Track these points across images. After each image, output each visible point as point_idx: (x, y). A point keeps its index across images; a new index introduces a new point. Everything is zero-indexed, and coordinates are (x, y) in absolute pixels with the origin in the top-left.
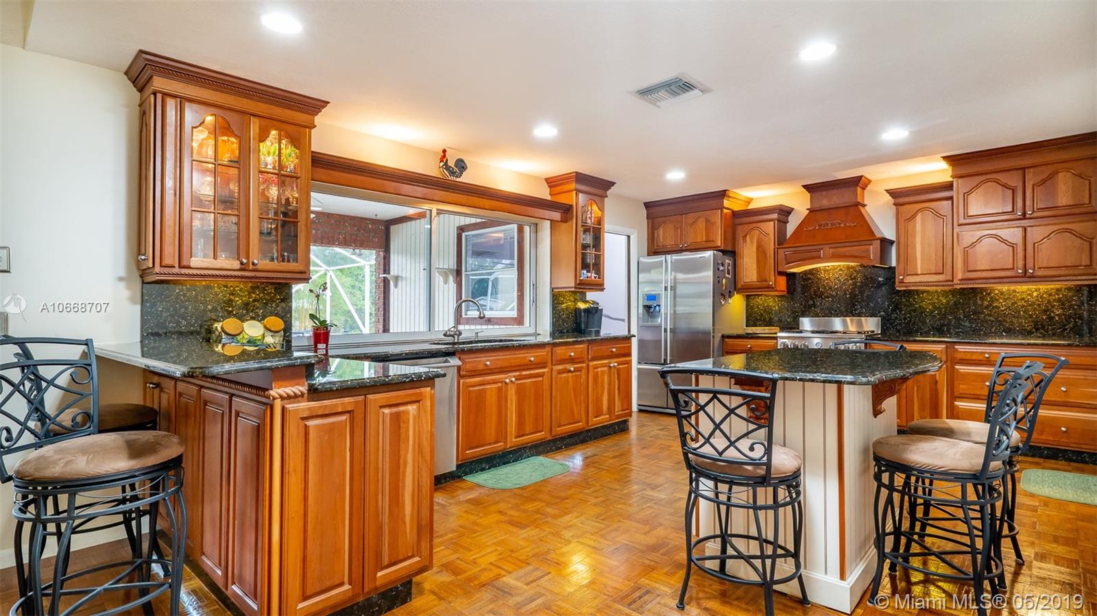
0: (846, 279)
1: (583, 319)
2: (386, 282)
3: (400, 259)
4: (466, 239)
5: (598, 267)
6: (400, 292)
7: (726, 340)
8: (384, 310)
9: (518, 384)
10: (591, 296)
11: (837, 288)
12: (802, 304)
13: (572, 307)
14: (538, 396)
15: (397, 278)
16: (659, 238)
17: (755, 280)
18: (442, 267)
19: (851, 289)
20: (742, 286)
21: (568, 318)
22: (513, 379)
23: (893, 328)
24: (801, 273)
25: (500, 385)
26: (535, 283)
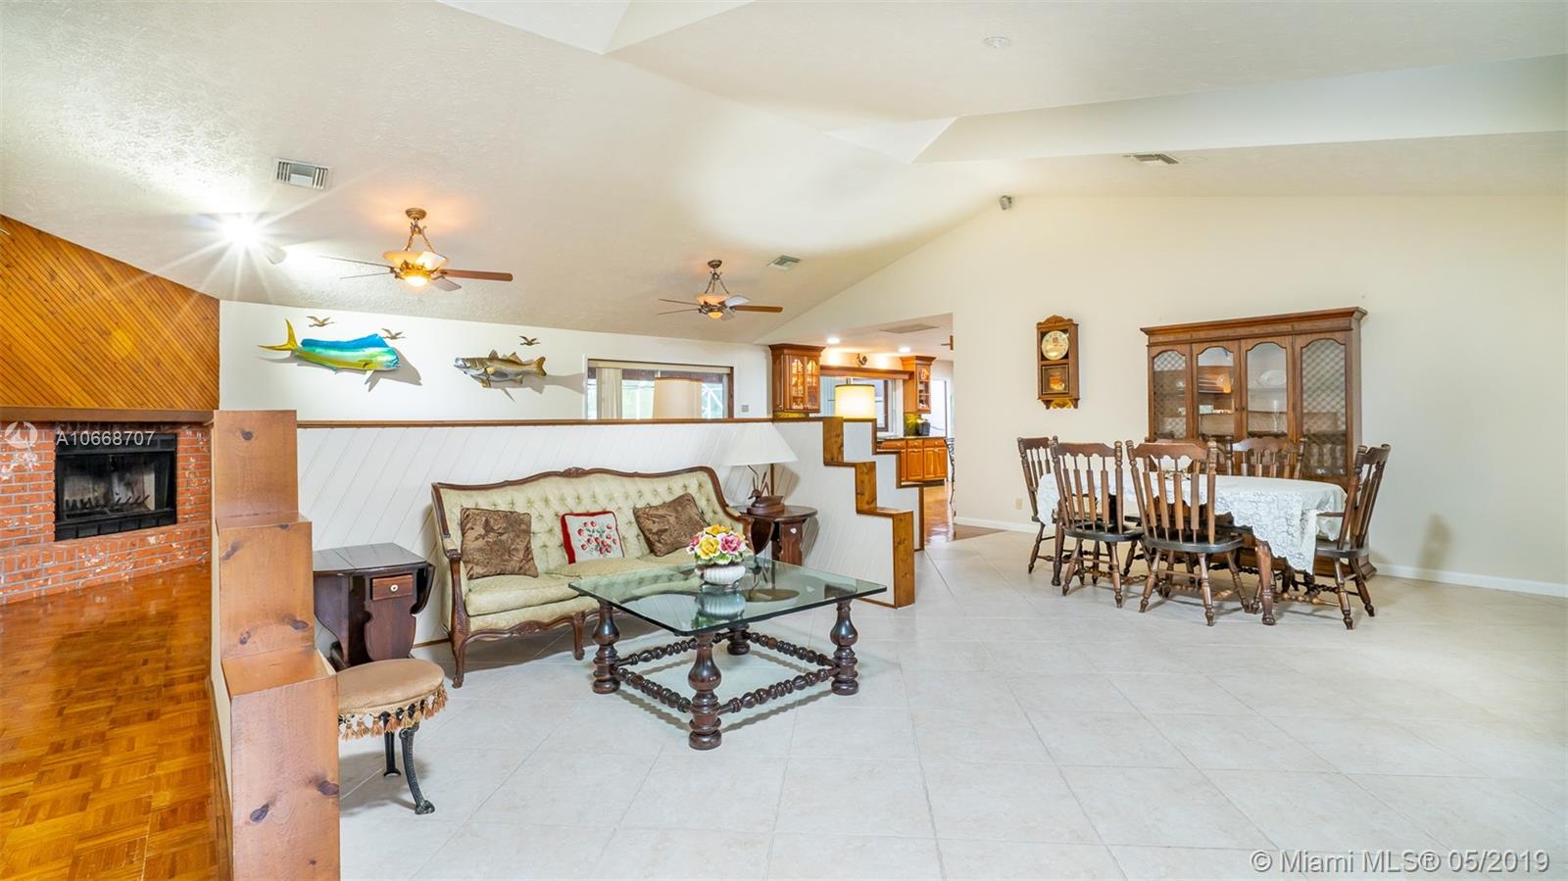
1: (920, 427)
5: (926, 401)
10: (924, 416)
13: (914, 421)
21: (912, 426)
26: (894, 409)
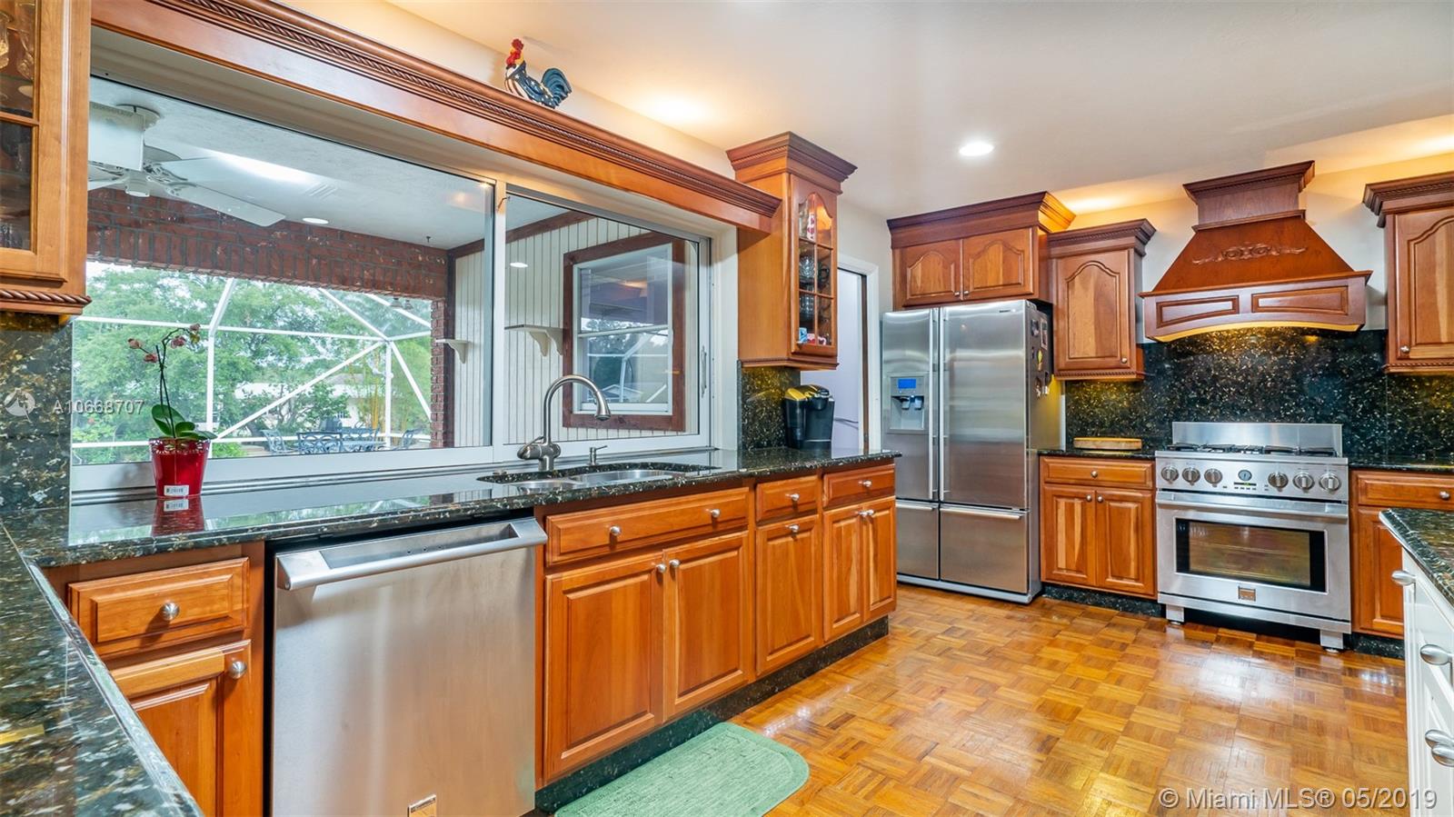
0: (1264, 354)
1: (799, 420)
2: (448, 353)
3: (470, 314)
4: (581, 276)
5: (826, 323)
6: (470, 370)
7: (1047, 460)
8: (446, 399)
9: (685, 571)
11: (1248, 369)
12: (1175, 398)
13: (776, 397)
14: (728, 593)
15: (466, 346)
16: (915, 281)
17: (1093, 355)
18: (539, 324)
19: (1276, 371)
20: (1067, 364)
21: (770, 418)
22: (676, 562)
23: (1367, 443)
24: (1173, 342)
25: (645, 577)
26: (707, 351)
